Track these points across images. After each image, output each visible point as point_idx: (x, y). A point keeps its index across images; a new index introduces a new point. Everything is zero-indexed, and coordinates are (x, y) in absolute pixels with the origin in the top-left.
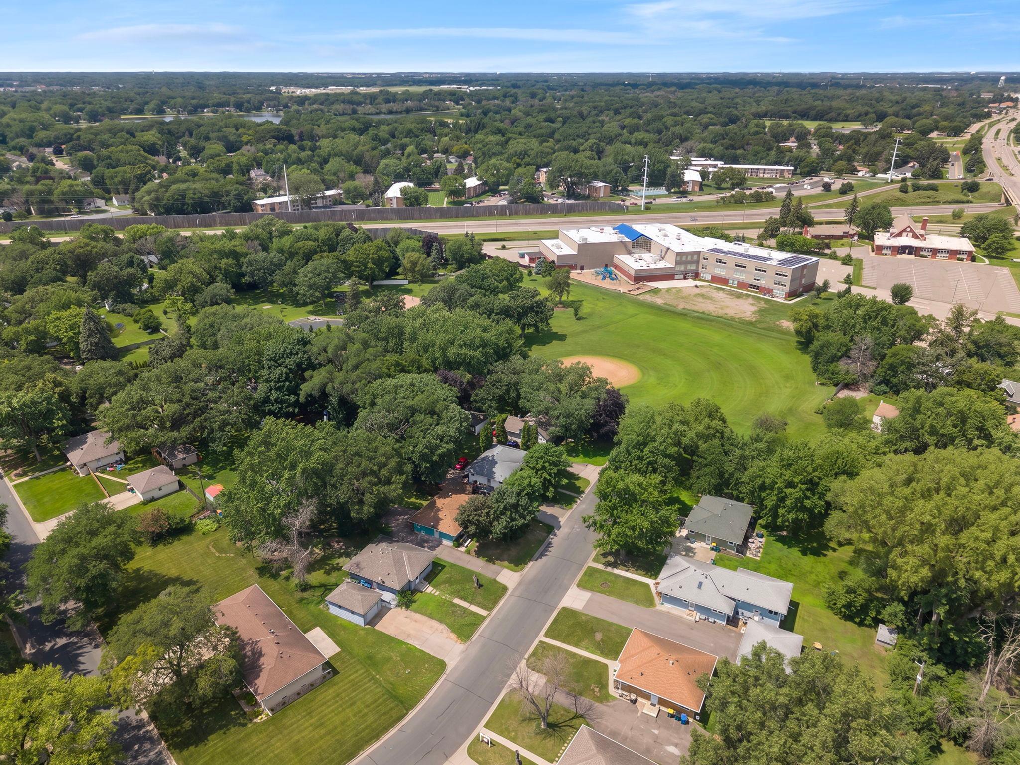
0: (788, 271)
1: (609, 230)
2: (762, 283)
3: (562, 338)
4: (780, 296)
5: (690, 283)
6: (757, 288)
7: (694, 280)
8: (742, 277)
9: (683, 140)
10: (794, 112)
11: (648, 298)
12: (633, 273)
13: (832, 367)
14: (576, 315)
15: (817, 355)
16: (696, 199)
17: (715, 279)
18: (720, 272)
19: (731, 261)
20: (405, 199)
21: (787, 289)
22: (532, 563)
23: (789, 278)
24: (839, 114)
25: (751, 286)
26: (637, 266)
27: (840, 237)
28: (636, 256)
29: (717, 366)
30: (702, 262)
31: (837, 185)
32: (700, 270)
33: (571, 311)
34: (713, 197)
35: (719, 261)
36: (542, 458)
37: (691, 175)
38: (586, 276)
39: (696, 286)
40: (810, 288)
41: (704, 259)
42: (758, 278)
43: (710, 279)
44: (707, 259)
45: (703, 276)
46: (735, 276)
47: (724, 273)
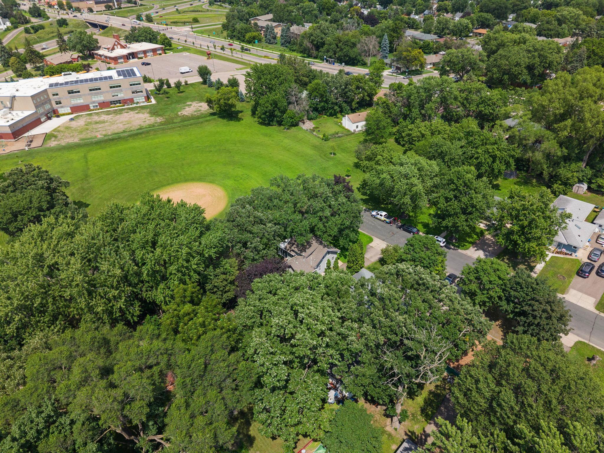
0: (139, 79)
2: (121, 96)
4: (140, 101)
5: (56, 121)
6: (119, 102)
7: (57, 117)
8: (101, 98)
17: (75, 109)
18: (77, 101)
21: (144, 93)
23: (142, 85)
25: (112, 102)
30: (54, 99)
32: (55, 106)
35: (70, 92)
39: (71, 120)
41: (54, 95)
42: (116, 94)
43: (70, 111)
44: (57, 94)
45: (61, 111)
46: (94, 99)
47: (82, 101)
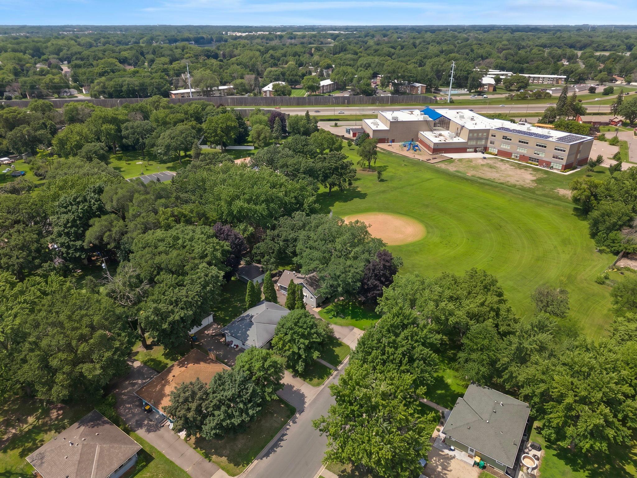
0: (567, 146)
1: (417, 112)
2: (542, 156)
3: (362, 196)
4: (557, 168)
5: (479, 155)
6: (537, 160)
7: (483, 153)
8: (523, 151)
9: (483, 58)
10: (565, 45)
11: (443, 166)
12: (432, 146)
13: (612, 235)
14: (379, 178)
15: (595, 224)
16: (490, 96)
17: (501, 153)
18: (505, 147)
19: (515, 138)
20: (276, 91)
21: (564, 162)
22: (255, 462)
23: (567, 152)
24: (599, 45)
25: (531, 159)
26: (436, 140)
27: (607, 124)
28: (438, 133)
29: (498, 227)
30: (491, 138)
31: (600, 89)
32: (489, 144)
33: (376, 173)
34: (504, 96)
35: (505, 138)
36: (291, 329)
37: (488, 80)
38: (395, 148)
39: (485, 158)
40: (583, 162)
41: (492, 136)
42: (538, 153)
43: (496, 153)
44: (495, 136)
45: (491, 150)
46: (518, 150)
47: (509, 148)
